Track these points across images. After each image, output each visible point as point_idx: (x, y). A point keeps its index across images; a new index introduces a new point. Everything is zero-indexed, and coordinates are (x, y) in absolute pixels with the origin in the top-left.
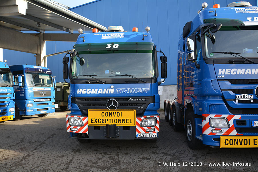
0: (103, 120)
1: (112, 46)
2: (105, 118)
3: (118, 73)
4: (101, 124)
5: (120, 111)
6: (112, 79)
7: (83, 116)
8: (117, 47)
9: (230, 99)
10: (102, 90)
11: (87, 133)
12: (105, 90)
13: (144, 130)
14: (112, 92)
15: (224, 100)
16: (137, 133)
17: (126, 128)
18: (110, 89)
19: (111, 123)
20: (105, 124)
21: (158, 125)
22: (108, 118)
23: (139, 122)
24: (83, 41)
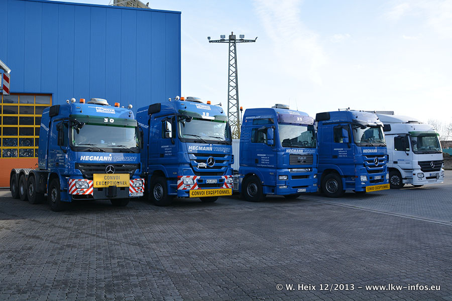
0: (106, 183)
1: (109, 120)
2: (107, 181)
3: (114, 144)
4: (104, 186)
5: (118, 175)
6: (113, 149)
7: (89, 179)
8: (113, 122)
9: (195, 166)
10: (102, 157)
11: (92, 194)
12: (105, 157)
13: (135, 190)
14: (111, 160)
15: (191, 166)
16: (130, 192)
17: (123, 188)
18: (109, 157)
19: (112, 185)
20: (107, 186)
21: (143, 186)
22: (110, 180)
23: (132, 184)
24: (81, 112)
